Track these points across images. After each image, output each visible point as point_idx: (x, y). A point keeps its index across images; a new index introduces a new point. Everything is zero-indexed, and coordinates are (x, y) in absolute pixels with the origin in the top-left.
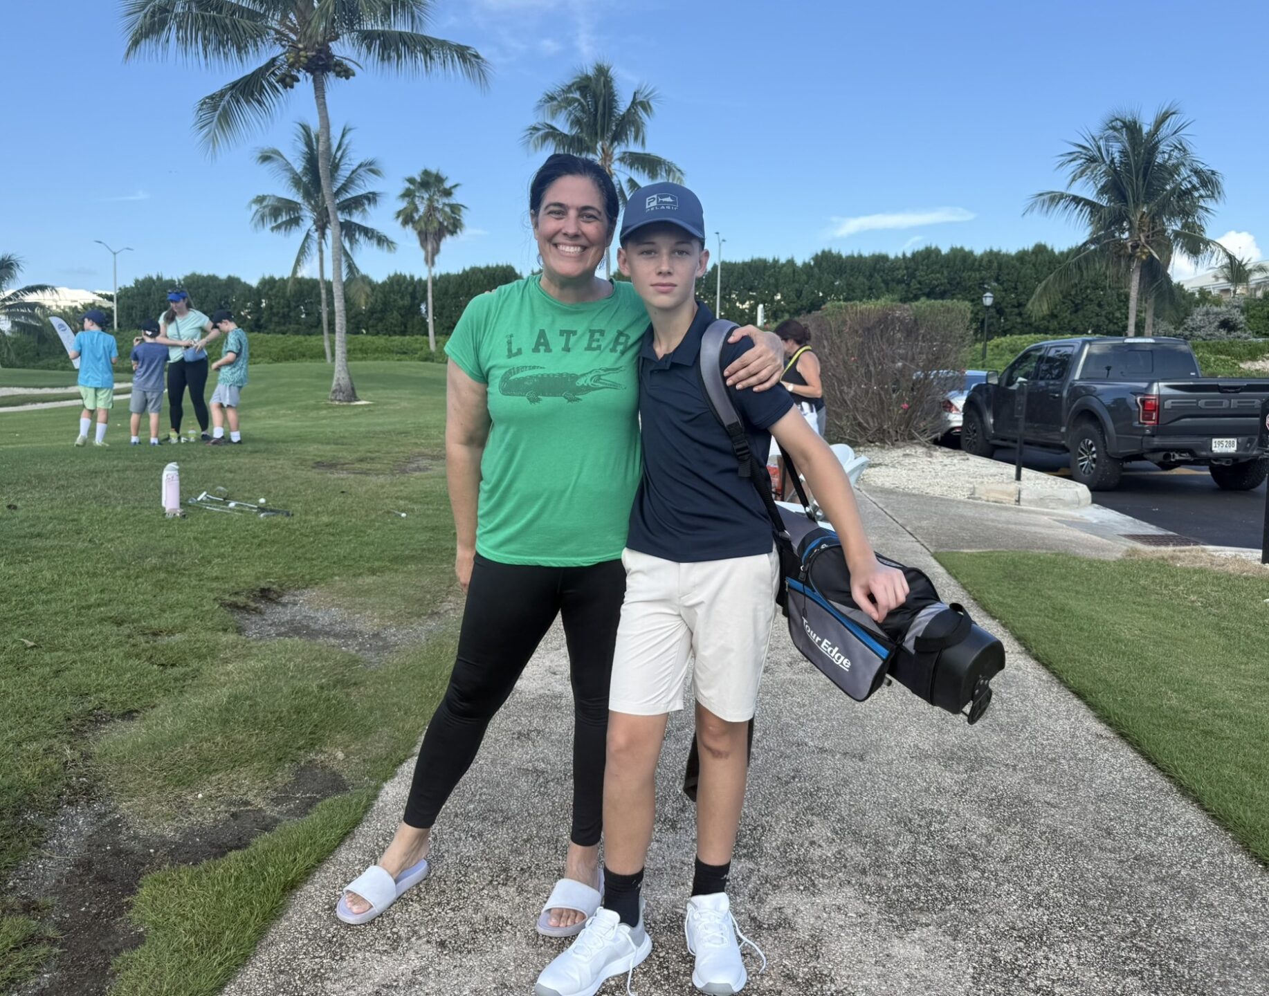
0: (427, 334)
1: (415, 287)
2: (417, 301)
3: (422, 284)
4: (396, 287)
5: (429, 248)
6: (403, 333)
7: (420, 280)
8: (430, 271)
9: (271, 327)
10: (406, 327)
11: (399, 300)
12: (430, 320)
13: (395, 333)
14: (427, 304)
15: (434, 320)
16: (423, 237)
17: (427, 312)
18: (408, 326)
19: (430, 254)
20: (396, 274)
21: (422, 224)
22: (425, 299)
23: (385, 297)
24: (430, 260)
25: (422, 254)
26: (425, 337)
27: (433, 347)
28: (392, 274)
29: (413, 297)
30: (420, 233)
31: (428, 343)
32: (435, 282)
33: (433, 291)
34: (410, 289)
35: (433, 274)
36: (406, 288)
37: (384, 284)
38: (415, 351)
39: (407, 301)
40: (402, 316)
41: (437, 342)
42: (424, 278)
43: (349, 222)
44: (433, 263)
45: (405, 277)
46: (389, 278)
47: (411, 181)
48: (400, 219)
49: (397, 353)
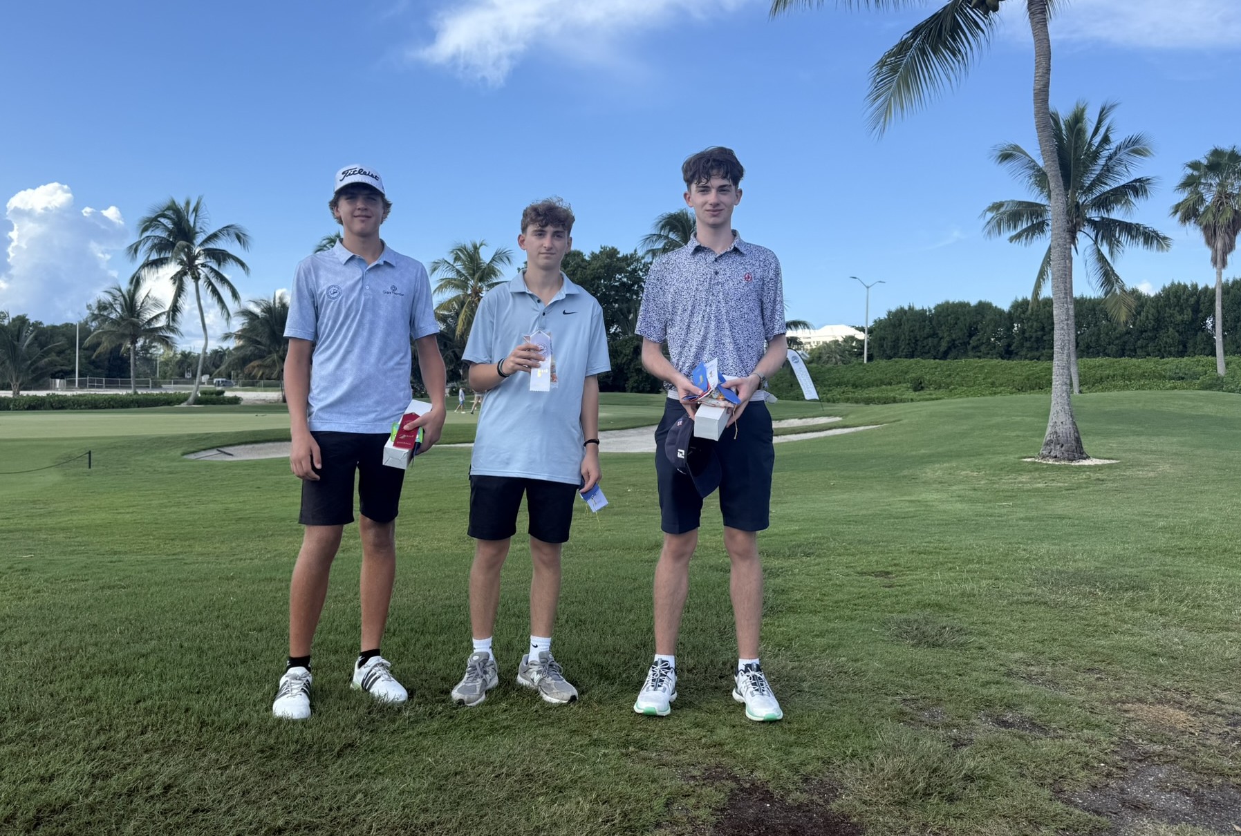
0: (1213, 354)
1: (1199, 298)
2: (1201, 315)
3: (1208, 294)
4: (1173, 299)
5: (1219, 245)
6: (1181, 354)
7: (1206, 288)
8: (1220, 274)
9: (1023, 353)
10: (1185, 346)
11: (1177, 315)
12: (1218, 338)
13: (1170, 354)
14: (1214, 316)
15: (1224, 337)
16: (1210, 233)
17: (1214, 327)
18: (1188, 345)
19: (1219, 253)
20: (1173, 284)
21: (1210, 216)
22: (1211, 312)
23: (1158, 312)
24: (1220, 261)
25: (1209, 252)
26: (1210, 358)
27: (1221, 370)
28: (1167, 285)
29: (1196, 310)
30: (1206, 229)
31: (1214, 365)
32: (1226, 289)
33: (1223, 300)
34: (1192, 300)
35: (1223, 280)
36: (1187, 300)
37: (1158, 297)
38: (1195, 376)
39: (1188, 315)
40: (1180, 334)
41: (1227, 364)
42: (1211, 286)
43: (1108, 219)
44: (1224, 263)
45: (1185, 286)
46: (1164, 289)
47: (1195, 166)
48: (1179, 215)
49: (1171, 378)
